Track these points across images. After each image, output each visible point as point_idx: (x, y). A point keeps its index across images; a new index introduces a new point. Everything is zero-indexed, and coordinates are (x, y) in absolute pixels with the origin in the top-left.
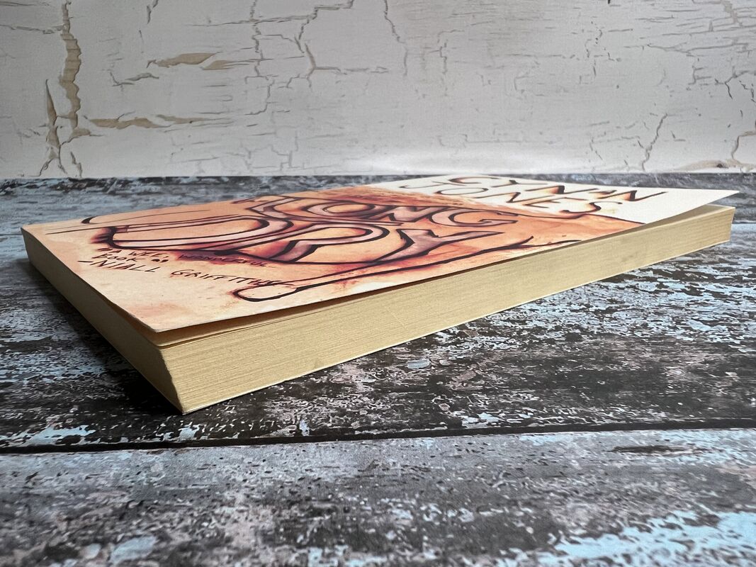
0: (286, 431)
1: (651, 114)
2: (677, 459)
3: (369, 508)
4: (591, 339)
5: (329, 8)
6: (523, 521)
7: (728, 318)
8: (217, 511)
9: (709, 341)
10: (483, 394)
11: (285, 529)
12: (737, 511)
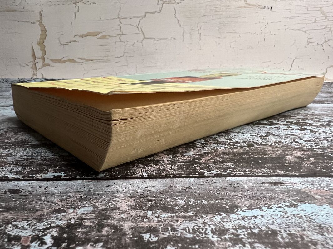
0: (138, 175)
1: (289, 58)
2: (286, 187)
3: (169, 200)
4: (257, 146)
6: (225, 205)
7: (315, 139)
8: (114, 199)
9: (305, 147)
10: (213, 164)
11: (139, 205)
12: (306, 203)
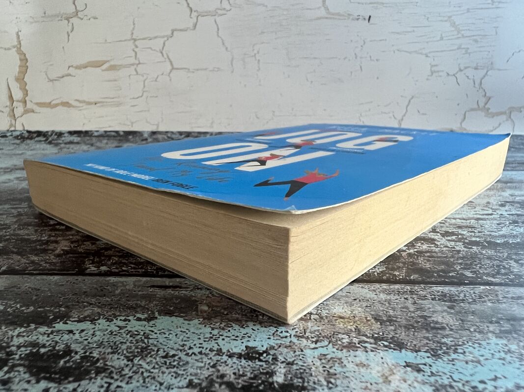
1: (402, 96)
2: (178, 292)
5: (181, 30)
12: (172, 316)
